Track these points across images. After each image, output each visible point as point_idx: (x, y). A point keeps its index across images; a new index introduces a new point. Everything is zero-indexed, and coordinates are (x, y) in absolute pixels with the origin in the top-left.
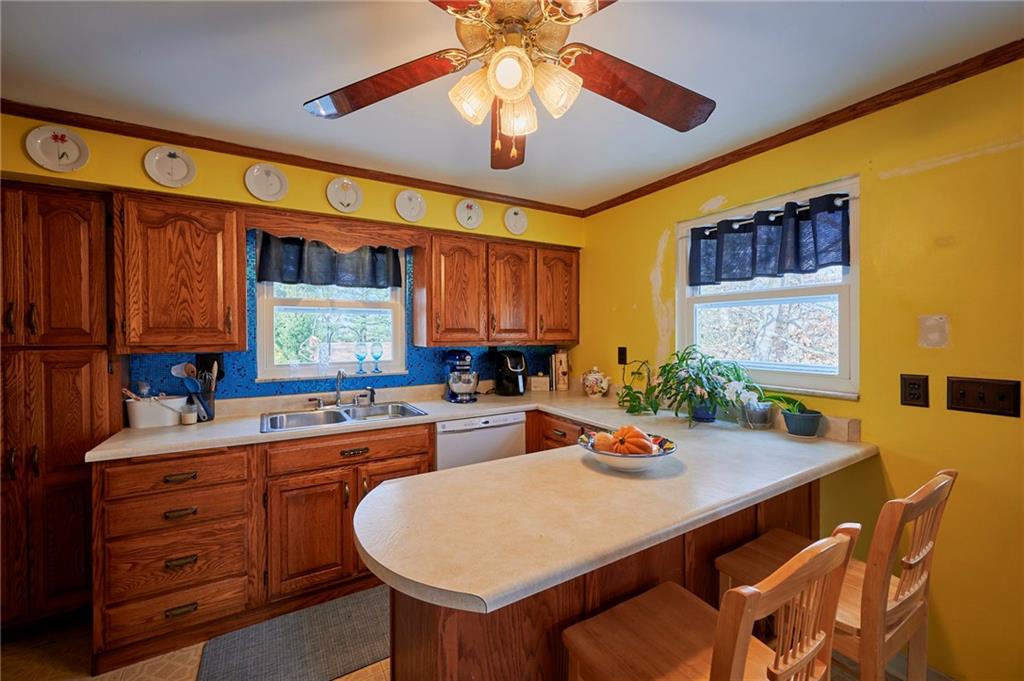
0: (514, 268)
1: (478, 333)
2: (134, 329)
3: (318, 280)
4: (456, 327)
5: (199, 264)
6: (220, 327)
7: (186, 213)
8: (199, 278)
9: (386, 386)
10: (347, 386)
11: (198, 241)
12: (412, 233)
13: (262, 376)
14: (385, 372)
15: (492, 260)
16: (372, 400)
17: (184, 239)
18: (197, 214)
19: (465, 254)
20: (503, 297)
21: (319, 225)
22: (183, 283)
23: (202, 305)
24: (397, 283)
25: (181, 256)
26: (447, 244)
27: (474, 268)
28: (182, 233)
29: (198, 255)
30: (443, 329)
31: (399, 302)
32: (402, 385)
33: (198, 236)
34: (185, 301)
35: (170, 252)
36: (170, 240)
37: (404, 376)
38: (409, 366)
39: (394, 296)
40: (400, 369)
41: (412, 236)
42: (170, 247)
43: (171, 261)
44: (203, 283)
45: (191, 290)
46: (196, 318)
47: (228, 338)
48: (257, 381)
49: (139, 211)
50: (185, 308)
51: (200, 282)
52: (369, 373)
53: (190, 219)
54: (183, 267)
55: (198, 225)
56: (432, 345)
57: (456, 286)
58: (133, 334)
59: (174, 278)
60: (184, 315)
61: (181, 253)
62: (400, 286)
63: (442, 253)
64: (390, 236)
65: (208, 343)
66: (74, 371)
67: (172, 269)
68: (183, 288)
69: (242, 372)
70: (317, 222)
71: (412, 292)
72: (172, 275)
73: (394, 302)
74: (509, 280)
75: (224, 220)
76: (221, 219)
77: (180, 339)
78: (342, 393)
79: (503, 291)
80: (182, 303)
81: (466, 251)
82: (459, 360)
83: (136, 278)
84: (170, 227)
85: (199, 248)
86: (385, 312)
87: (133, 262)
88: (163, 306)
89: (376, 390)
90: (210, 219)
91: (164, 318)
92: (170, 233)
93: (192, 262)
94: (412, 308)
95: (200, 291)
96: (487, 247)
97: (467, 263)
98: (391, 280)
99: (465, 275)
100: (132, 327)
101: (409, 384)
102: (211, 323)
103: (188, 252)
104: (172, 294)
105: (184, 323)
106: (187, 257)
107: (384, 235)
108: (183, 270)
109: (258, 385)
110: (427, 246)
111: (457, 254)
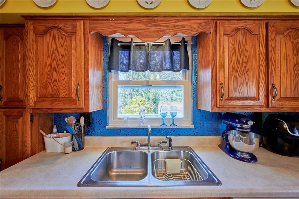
0: (295, 41)
1: (259, 100)
2: (31, 98)
3: (140, 69)
4: (238, 96)
5: (63, 56)
6: (74, 96)
7: (56, 25)
8: (62, 66)
9: (179, 135)
10: (155, 133)
11: (62, 42)
12: (199, 21)
13: (111, 124)
14: (179, 126)
15: (271, 36)
16: (170, 145)
17: (55, 41)
18: (61, 25)
19: (246, 34)
20: (283, 67)
21: (133, 24)
22: (55, 69)
23: (64, 82)
24: (187, 67)
25: (53, 53)
26: (229, 26)
27: (254, 45)
28: (54, 38)
29: (62, 51)
30: (227, 97)
31: (187, 80)
32: (190, 135)
33: (62, 39)
34: (55, 80)
35: (48, 50)
36: (48, 43)
37: (191, 129)
38: (195, 123)
39: (184, 76)
40: (188, 124)
41: (200, 24)
42: (48, 48)
43: (49, 56)
44: (64, 69)
45: (58, 73)
46: (61, 91)
47: (78, 104)
48: (107, 127)
49: (34, 28)
50: (55, 85)
51: (63, 68)
52: (169, 126)
53: (58, 29)
54: (54, 59)
55: (63, 32)
56: (216, 110)
57: (238, 61)
58: (31, 101)
59: (50, 67)
60: (55, 90)
61: (53, 51)
62: (189, 69)
63: (225, 34)
64: (183, 26)
65: (67, 107)
66: (15, 120)
67: (49, 61)
68: (54, 72)
69: (100, 122)
70: (132, 22)
71: (196, 73)
72: (49, 65)
73: (184, 80)
74: (290, 52)
75: (76, 27)
76: (75, 27)
77: (54, 104)
78: (151, 137)
79: (284, 62)
80: (53, 82)
81: (248, 31)
82: (239, 123)
83: (32, 68)
84: (48, 36)
85: (62, 46)
86: (179, 87)
87: (31, 59)
88: (44, 84)
89: (173, 138)
90: (69, 28)
91: (45, 91)
92: (48, 39)
93: (59, 56)
94: (197, 83)
95: (63, 74)
96: (267, 25)
97: (248, 41)
98: (183, 65)
99: (247, 51)
100: (31, 97)
101: (195, 135)
102: (69, 94)
103: (57, 50)
104: (49, 77)
105: (55, 94)
106: (56, 52)
107: (178, 26)
108: (55, 61)
109: (108, 129)
110: (212, 30)
111: (238, 33)
